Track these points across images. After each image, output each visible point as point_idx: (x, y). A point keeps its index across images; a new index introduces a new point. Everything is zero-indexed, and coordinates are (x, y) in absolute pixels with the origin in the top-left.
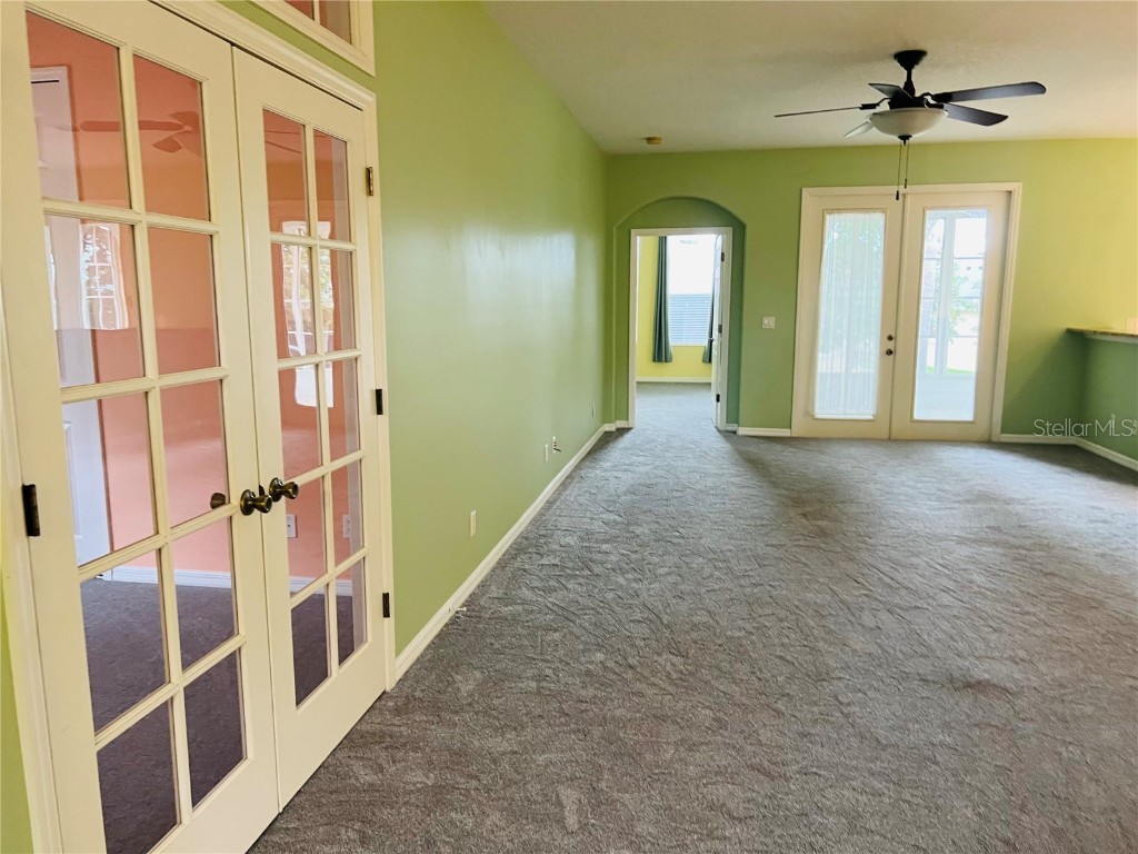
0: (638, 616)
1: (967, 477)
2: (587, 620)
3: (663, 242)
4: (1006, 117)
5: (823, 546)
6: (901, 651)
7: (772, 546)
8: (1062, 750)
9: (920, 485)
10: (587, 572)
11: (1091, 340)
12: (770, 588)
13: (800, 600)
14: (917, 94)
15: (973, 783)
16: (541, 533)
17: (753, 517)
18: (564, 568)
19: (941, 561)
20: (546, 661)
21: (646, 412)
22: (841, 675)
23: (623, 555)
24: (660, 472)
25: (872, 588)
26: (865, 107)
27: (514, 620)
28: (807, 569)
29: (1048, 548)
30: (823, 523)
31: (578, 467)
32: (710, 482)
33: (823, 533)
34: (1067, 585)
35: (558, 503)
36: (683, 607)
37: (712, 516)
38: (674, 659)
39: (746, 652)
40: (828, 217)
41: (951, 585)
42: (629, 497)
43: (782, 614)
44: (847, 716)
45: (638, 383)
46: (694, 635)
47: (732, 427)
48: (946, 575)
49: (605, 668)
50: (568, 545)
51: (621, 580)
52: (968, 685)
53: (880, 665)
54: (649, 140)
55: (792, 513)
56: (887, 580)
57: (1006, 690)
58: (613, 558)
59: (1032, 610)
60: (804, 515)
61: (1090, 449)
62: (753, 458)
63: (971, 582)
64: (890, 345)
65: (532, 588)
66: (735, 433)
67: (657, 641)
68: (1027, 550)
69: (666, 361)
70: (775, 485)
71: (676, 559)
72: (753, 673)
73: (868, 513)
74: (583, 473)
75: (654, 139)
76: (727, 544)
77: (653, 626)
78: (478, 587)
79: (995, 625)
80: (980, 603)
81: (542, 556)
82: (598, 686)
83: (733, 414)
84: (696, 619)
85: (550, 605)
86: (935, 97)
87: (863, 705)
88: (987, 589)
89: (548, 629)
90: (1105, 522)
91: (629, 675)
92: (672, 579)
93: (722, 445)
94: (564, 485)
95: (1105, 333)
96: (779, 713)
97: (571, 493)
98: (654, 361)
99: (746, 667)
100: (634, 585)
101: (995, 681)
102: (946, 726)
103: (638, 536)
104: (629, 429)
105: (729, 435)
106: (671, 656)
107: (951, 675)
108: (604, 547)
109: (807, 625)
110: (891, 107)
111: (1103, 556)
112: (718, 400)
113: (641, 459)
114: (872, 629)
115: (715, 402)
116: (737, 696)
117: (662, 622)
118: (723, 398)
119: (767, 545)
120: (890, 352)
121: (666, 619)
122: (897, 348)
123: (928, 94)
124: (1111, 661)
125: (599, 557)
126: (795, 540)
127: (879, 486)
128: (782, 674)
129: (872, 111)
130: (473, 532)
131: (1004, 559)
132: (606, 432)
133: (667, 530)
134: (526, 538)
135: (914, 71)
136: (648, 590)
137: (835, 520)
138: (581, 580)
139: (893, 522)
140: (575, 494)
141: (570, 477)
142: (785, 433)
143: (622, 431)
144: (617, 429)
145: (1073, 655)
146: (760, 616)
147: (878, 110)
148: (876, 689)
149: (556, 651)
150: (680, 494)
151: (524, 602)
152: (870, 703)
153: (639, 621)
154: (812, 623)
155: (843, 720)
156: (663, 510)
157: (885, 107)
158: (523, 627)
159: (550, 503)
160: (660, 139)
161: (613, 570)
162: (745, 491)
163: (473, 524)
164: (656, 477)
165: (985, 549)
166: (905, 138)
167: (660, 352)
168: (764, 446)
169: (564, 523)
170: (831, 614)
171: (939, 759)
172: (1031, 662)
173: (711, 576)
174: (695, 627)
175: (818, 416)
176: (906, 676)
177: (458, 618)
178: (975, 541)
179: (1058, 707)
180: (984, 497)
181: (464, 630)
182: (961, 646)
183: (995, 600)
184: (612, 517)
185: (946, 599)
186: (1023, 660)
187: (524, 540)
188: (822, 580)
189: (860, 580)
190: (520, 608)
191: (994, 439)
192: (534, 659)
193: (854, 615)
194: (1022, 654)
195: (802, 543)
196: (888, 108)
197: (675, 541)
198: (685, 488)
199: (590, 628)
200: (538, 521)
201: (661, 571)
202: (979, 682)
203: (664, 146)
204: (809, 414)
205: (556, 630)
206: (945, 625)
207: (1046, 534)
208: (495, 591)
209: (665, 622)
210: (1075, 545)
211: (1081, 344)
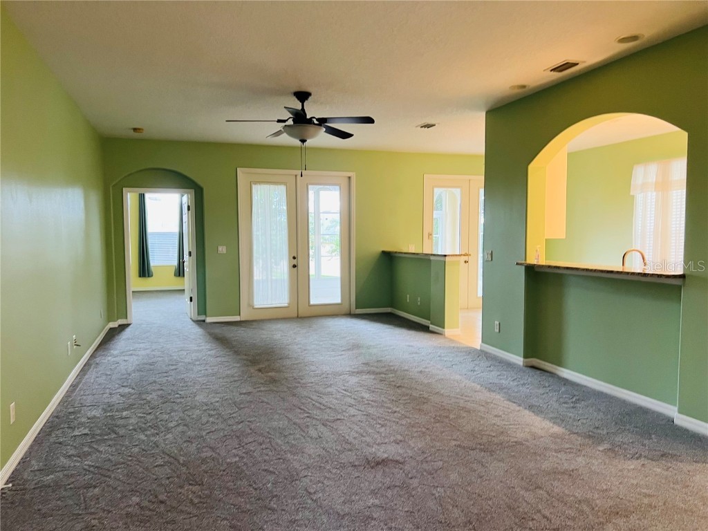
0: (160, 462)
1: (345, 335)
2: (120, 473)
3: (142, 197)
4: (351, 135)
5: (275, 389)
6: (336, 450)
7: (244, 394)
8: (434, 492)
9: (321, 343)
10: (113, 436)
11: (395, 257)
12: (249, 424)
13: (269, 428)
14: (308, 117)
15: (397, 526)
16: (70, 410)
17: (227, 376)
18: (93, 436)
19: (343, 388)
20: (92, 514)
21: (139, 311)
22: (306, 474)
23: (141, 417)
24: (157, 353)
25: (310, 412)
26: (279, 121)
27: (57, 485)
28: (268, 406)
29: (394, 371)
30: (272, 374)
31: (93, 356)
32: (194, 356)
33: (273, 381)
34: (408, 392)
35: (80, 386)
36: (193, 448)
37: (200, 379)
38: (195, 488)
39: (242, 471)
40: (254, 186)
41: (352, 402)
42: (137, 374)
43: (261, 439)
44: (315, 501)
45: (133, 292)
46: (204, 467)
47: (202, 318)
48: (348, 396)
49: (142, 508)
50: (95, 417)
51: (142, 437)
52: (378, 464)
53: (327, 462)
54: (135, 130)
55: (252, 370)
56: (318, 405)
57: (397, 461)
58: (133, 421)
59: (398, 409)
60: (260, 370)
61: (398, 314)
62: (220, 336)
63: (363, 398)
64: (295, 262)
65: (69, 456)
66: (204, 321)
67: (178, 477)
68: (385, 374)
69: (149, 276)
70: (237, 353)
71: (181, 415)
72: (251, 485)
73: (297, 364)
74: (98, 360)
75: (139, 129)
76: (214, 397)
77: (173, 467)
78: (19, 463)
79: (382, 423)
80: (371, 411)
81: (73, 429)
82: (138, 523)
83: (202, 309)
84: (204, 455)
85: (85, 467)
86: (317, 120)
87: (323, 491)
88: (372, 401)
89: (88, 487)
90: (416, 353)
91: (162, 508)
92: (181, 428)
93: (197, 331)
94: (84, 371)
95: (402, 253)
96: (273, 510)
97: (91, 376)
98: (140, 276)
99: (245, 482)
100: (152, 439)
101: (391, 457)
102: (374, 493)
103: (150, 402)
104: (128, 325)
105: (200, 323)
106: (191, 487)
107: (367, 459)
108: (125, 413)
109: (277, 444)
110: (294, 123)
111: (421, 372)
112: (191, 300)
113: (142, 345)
114: (317, 439)
115: (189, 302)
116: (243, 505)
117: (179, 462)
118: (195, 299)
119: (241, 394)
120: (294, 266)
121: (182, 459)
122: (298, 263)
123: (314, 118)
124: (442, 432)
125: (121, 422)
126: (258, 388)
127: (299, 346)
128: (269, 482)
129: (283, 124)
130: (12, 421)
131: (375, 382)
132: (111, 329)
133: (170, 394)
134: (57, 417)
135: (305, 104)
136: (164, 440)
137: (279, 371)
138: (110, 443)
139: (313, 368)
140: (93, 377)
141: (87, 365)
142: (237, 318)
143: (123, 327)
144: (120, 326)
145: (424, 433)
146: (246, 444)
147: (287, 123)
148: (329, 479)
149: (99, 503)
150: (174, 367)
151: (64, 468)
152: (327, 489)
153: (162, 465)
154: (279, 442)
155: (314, 505)
156: (164, 380)
157: (290, 122)
158: (66, 490)
159: (74, 386)
160: (142, 130)
161: (135, 430)
162: (219, 359)
163: (12, 413)
164: (154, 356)
165: (364, 377)
166: (303, 141)
167: (144, 271)
168: (226, 328)
169: (89, 400)
170: (290, 434)
171: (375, 516)
172: (404, 441)
173: (208, 422)
174: (204, 461)
175: (256, 307)
176: (343, 466)
177: (5, 493)
178: (358, 373)
179: (425, 466)
180: (356, 346)
181: (12, 503)
182: (368, 439)
183: (377, 407)
184: (127, 390)
185: (352, 411)
186: (401, 441)
187: (55, 419)
188: (280, 412)
189: (302, 407)
190: (60, 475)
191: (352, 313)
192: (80, 515)
193: (304, 432)
194: (399, 437)
195: (262, 389)
196: (292, 123)
197: (179, 400)
198: (177, 363)
199: (124, 479)
200: (65, 401)
201: (172, 425)
202: (383, 460)
203: (145, 135)
204: (251, 306)
205: (95, 487)
206: (356, 428)
207: (391, 364)
208: (35, 465)
209: (181, 462)
210: (406, 368)
211: (389, 259)
